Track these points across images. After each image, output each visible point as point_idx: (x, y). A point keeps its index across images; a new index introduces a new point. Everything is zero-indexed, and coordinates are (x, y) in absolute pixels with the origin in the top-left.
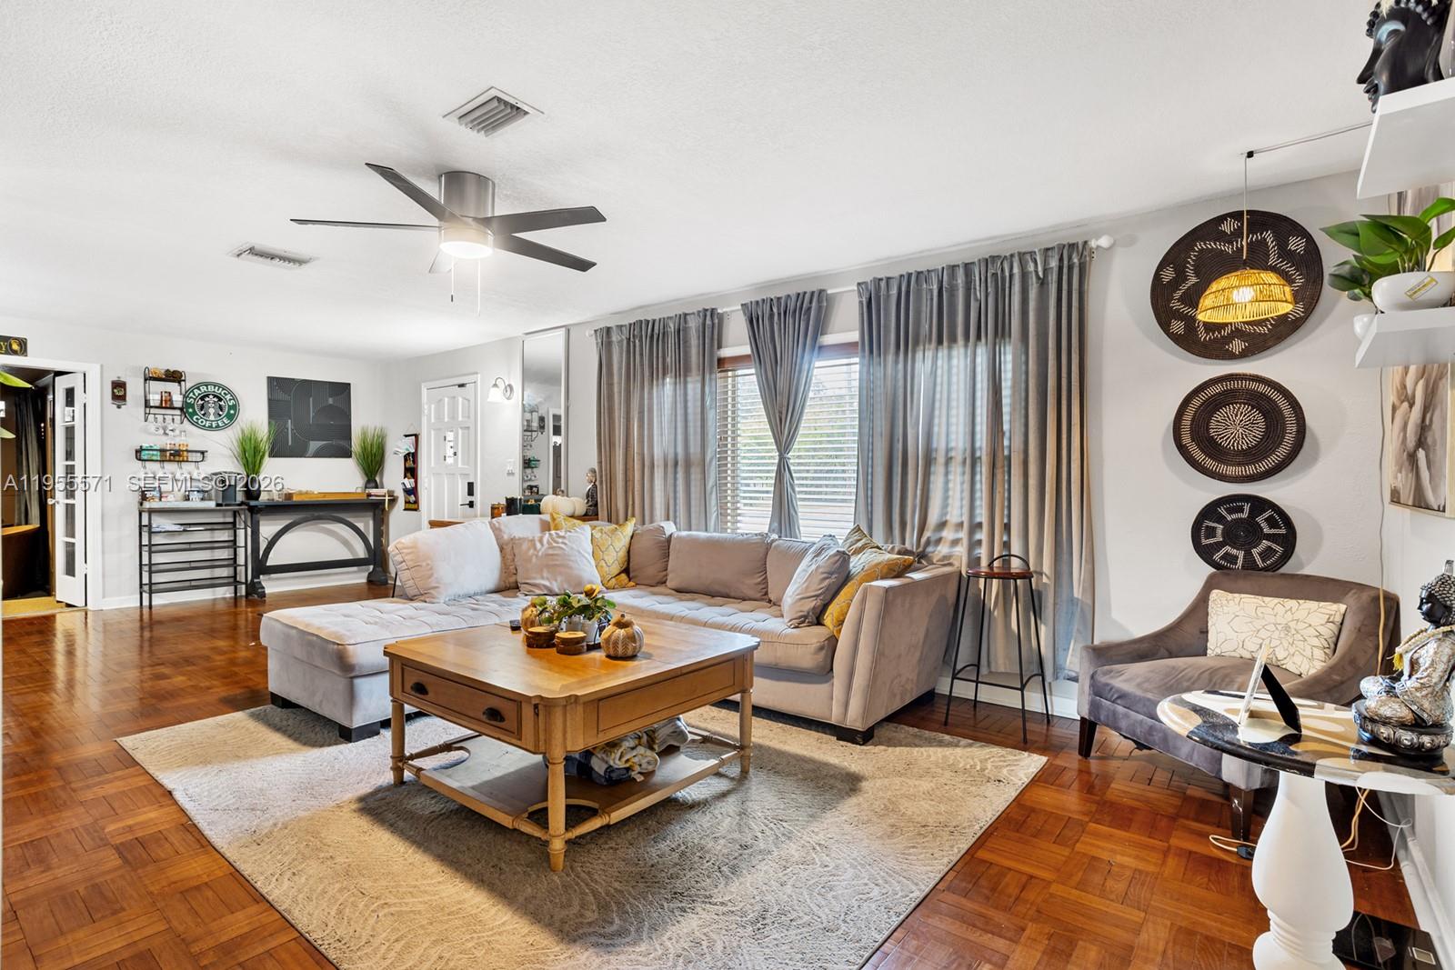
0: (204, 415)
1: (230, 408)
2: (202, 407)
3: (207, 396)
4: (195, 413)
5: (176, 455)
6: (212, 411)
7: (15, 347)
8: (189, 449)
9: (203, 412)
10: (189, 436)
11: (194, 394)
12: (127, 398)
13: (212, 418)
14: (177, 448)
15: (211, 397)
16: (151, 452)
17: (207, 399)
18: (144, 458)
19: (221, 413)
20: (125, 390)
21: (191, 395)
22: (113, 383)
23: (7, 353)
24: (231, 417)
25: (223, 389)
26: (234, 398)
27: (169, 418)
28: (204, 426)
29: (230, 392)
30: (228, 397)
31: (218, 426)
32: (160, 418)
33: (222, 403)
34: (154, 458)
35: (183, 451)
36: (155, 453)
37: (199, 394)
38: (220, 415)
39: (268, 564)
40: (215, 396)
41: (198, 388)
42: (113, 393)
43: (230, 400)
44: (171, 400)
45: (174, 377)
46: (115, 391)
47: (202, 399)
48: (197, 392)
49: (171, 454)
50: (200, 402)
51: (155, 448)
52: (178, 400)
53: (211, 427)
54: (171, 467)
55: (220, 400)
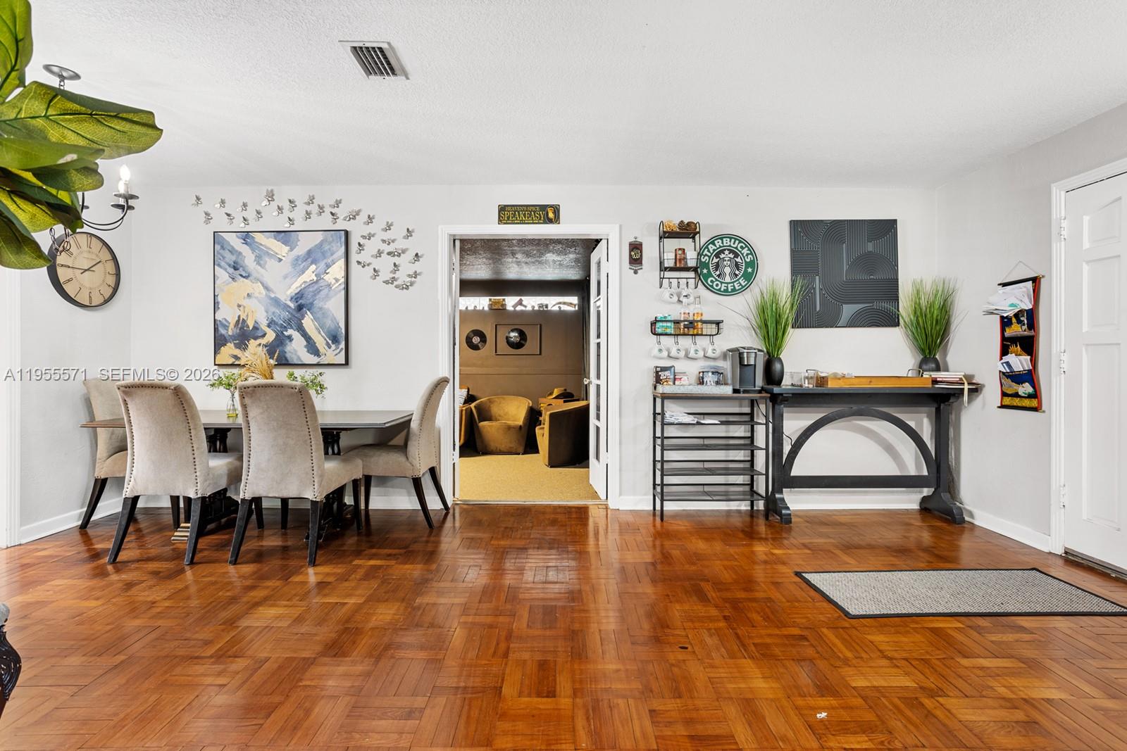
0: (719, 276)
1: (749, 264)
2: (717, 266)
3: (722, 252)
4: (709, 275)
5: (688, 328)
6: (727, 270)
8: (704, 318)
9: (718, 273)
10: (707, 304)
11: (709, 251)
12: (643, 262)
13: (728, 279)
14: (691, 318)
15: (727, 252)
16: (665, 324)
17: (722, 256)
18: (659, 331)
19: (737, 272)
20: (641, 252)
21: (706, 252)
22: (631, 244)
24: (749, 277)
25: (740, 242)
26: (752, 252)
27: (683, 282)
28: (719, 290)
29: (748, 245)
30: (745, 251)
31: (734, 290)
32: (674, 282)
33: (738, 260)
34: (668, 331)
35: (697, 321)
36: (669, 324)
37: (714, 250)
38: (736, 275)
39: (792, 474)
40: (731, 251)
41: (713, 243)
42: (630, 256)
43: (747, 255)
44: (685, 258)
45: (688, 231)
46: (633, 253)
47: (717, 256)
48: (711, 247)
49: (685, 326)
50: (716, 260)
51: (669, 318)
52: (691, 257)
53: (726, 291)
54: (685, 342)
55: (736, 255)
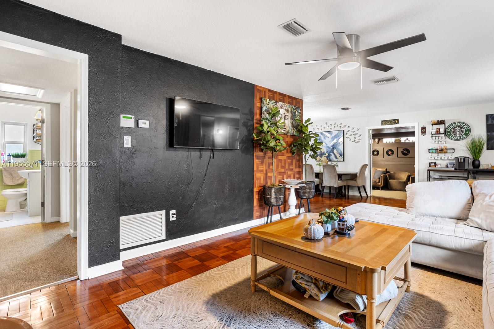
0: (454, 135)
1: (466, 131)
2: (454, 132)
3: (456, 127)
4: (451, 134)
5: (441, 151)
6: (458, 133)
7: (396, 122)
8: (447, 148)
9: (454, 134)
10: (448, 143)
11: (450, 127)
12: (426, 132)
13: (458, 135)
14: (442, 148)
15: (458, 127)
16: (432, 150)
17: (456, 129)
19: (462, 133)
20: (425, 130)
21: (449, 128)
22: (422, 128)
23: (395, 124)
24: (466, 135)
25: (463, 124)
26: (468, 126)
27: (440, 137)
28: (455, 139)
29: (466, 125)
30: (466, 126)
31: (461, 139)
32: (437, 138)
33: (463, 129)
34: (433, 152)
35: (444, 149)
36: (433, 150)
37: (452, 127)
38: (462, 134)
40: (459, 127)
41: (452, 125)
42: (422, 131)
43: (466, 128)
44: (440, 131)
45: (442, 122)
46: (422, 130)
47: (453, 129)
48: (451, 126)
49: (439, 151)
50: (453, 130)
51: (434, 148)
52: (442, 130)
53: (457, 139)
54: (441, 155)
55: (462, 128)
